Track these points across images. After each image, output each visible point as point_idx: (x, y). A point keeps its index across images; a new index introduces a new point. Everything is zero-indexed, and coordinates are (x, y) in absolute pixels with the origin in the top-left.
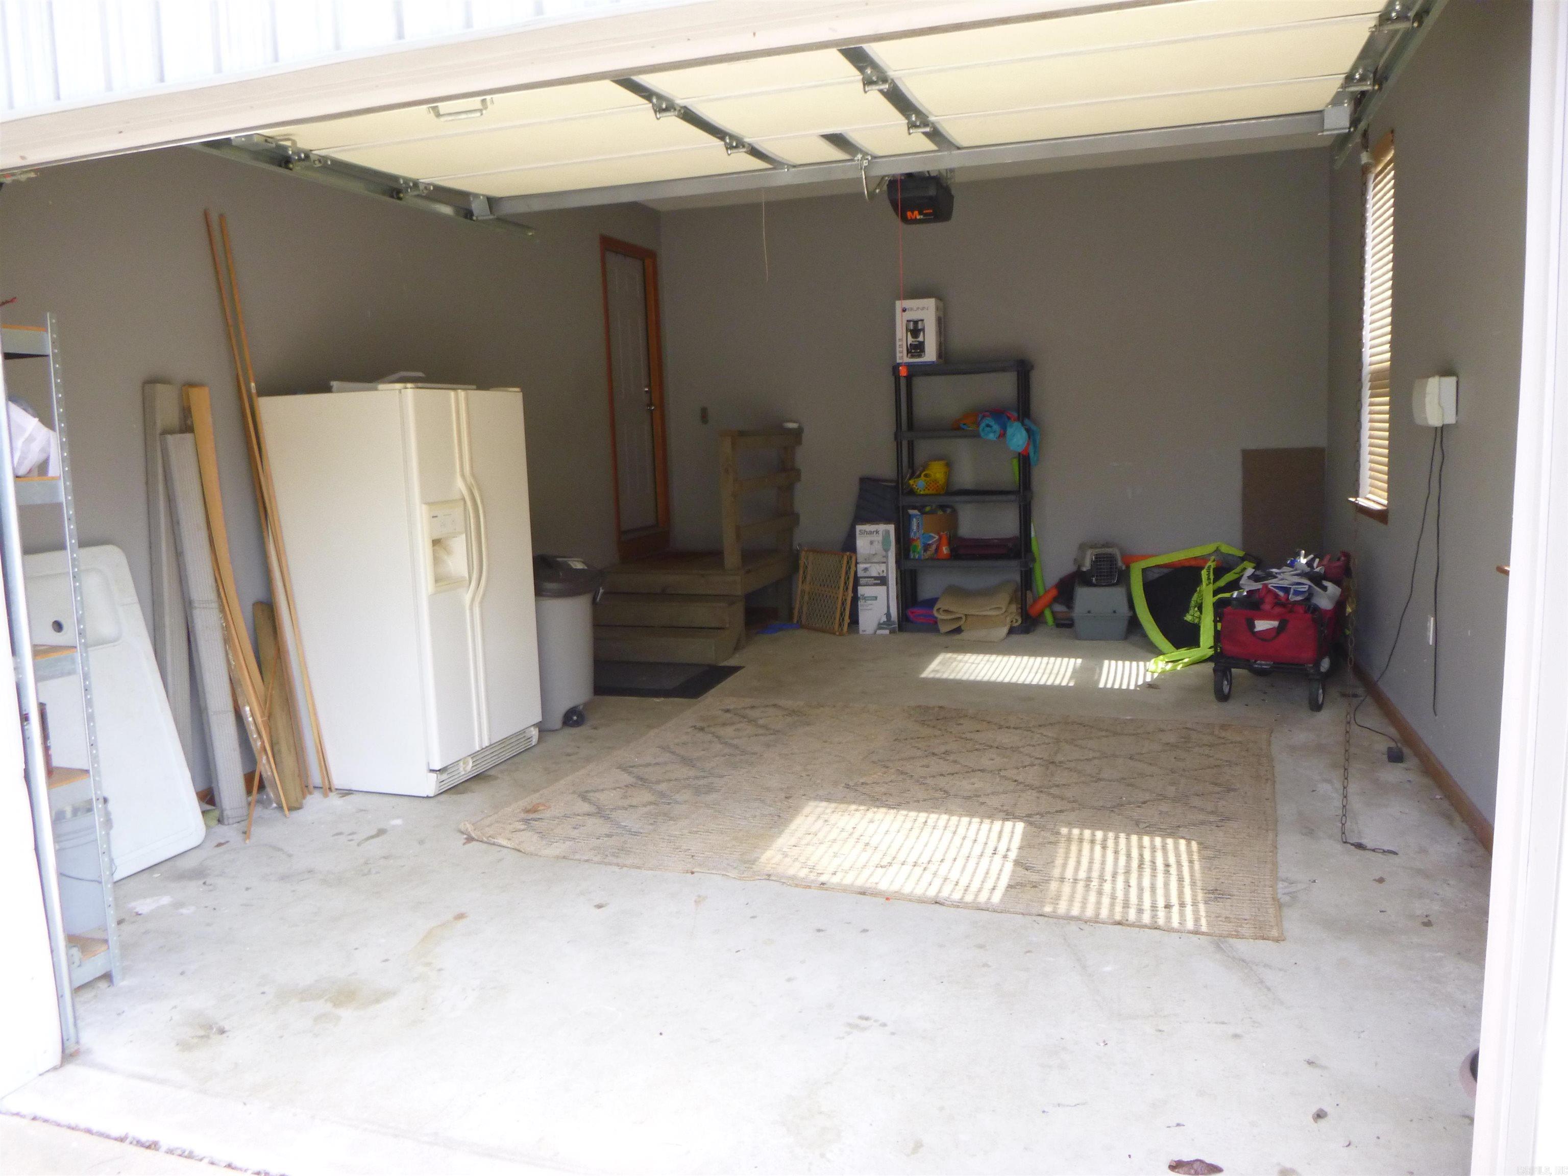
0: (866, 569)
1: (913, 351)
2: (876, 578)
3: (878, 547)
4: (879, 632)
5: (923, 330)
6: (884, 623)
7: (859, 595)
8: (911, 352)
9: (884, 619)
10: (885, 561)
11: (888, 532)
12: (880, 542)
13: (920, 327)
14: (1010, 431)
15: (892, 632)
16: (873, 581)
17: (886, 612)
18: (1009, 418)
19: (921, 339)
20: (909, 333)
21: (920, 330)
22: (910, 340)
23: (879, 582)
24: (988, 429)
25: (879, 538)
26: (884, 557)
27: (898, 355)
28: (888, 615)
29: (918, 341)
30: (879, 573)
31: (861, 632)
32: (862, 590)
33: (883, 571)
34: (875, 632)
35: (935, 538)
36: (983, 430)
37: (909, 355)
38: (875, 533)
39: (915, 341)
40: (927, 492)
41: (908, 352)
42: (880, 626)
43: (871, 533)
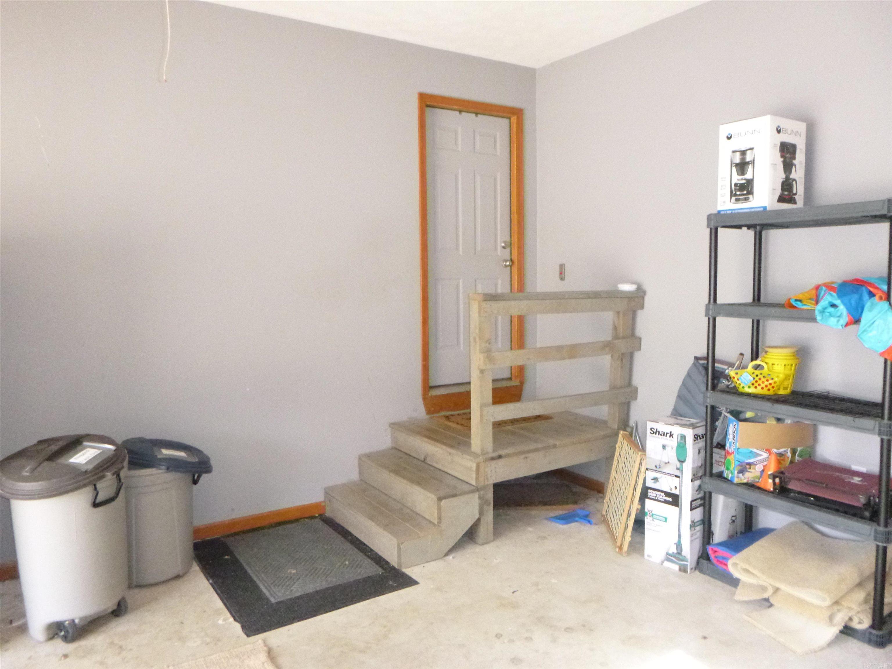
0: (655, 479)
1: (738, 193)
2: (667, 494)
3: (671, 455)
4: (667, 564)
5: (753, 162)
6: (673, 555)
7: (646, 510)
8: (735, 195)
9: (673, 550)
10: (678, 475)
11: (683, 437)
12: (675, 448)
13: (748, 158)
14: (866, 317)
15: (683, 569)
16: (663, 497)
17: (676, 541)
18: (872, 295)
19: (749, 175)
20: (734, 169)
21: (748, 163)
22: (737, 179)
23: (670, 499)
24: (832, 310)
25: (673, 443)
26: (678, 469)
27: (720, 199)
28: (679, 545)
29: (745, 179)
30: (671, 489)
31: (646, 557)
32: (649, 503)
33: (676, 488)
34: (663, 562)
35: (761, 455)
36: (823, 311)
37: (733, 198)
38: (668, 435)
39: (742, 179)
40: (752, 390)
41: (732, 194)
42: (669, 557)
43: (664, 434)
